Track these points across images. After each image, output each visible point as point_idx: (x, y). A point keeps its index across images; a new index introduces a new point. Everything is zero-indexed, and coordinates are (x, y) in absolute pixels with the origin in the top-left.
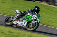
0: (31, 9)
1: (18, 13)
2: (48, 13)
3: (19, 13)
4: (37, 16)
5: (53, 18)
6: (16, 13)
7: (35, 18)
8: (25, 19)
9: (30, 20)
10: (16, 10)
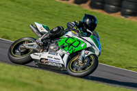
0: (75, 22)
1: (41, 31)
2: (6, 7)
3: (45, 31)
4: (94, 39)
5: (17, 20)
6: (35, 31)
7: (88, 45)
8: (63, 47)
9: (77, 49)
10: (36, 23)
